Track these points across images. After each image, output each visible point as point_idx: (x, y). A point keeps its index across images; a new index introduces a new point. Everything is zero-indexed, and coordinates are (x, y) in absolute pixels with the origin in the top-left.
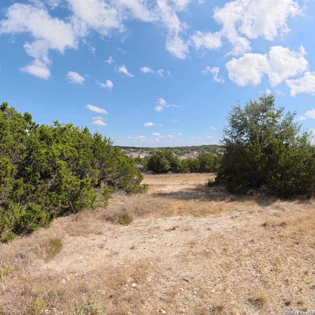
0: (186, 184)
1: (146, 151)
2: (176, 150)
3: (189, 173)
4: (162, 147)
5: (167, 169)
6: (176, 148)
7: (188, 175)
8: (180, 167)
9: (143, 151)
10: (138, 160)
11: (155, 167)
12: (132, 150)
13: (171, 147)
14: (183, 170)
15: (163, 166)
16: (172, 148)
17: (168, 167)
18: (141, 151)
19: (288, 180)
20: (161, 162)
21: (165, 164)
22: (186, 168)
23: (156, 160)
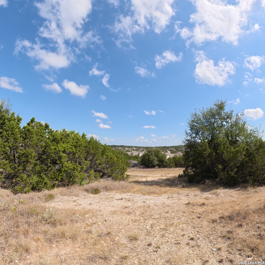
0: (165, 176)
1: (146, 149)
2: (172, 149)
4: (160, 146)
5: (155, 165)
6: (171, 147)
7: (173, 169)
8: (166, 163)
9: (143, 150)
10: (136, 157)
11: (146, 163)
12: (135, 149)
13: (167, 146)
14: (169, 165)
15: (152, 162)
16: (169, 147)
17: (156, 162)
18: (141, 150)
19: (232, 171)
20: (151, 159)
21: (154, 160)
22: (172, 164)
23: (147, 157)
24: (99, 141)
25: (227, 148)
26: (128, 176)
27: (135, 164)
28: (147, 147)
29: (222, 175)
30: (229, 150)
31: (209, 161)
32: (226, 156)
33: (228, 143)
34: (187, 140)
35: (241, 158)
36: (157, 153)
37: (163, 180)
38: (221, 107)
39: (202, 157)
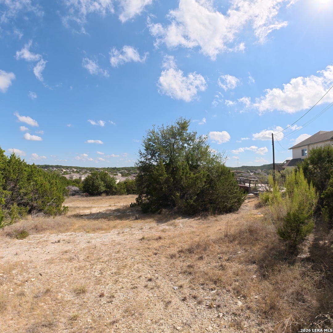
0: (115, 205)
1: (90, 171)
2: (123, 171)
3: (126, 195)
4: (108, 168)
5: (102, 191)
6: (123, 168)
7: (124, 196)
8: (116, 189)
9: (87, 172)
10: (77, 182)
11: (90, 189)
12: (75, 171)
13: (117, 167)
14: (120, 191)
15: (97, 188)
16: (119, 168)
17: (103, 189)
18: (84, 171)
19: (191, 199)
20: (96, 184)
21: (100, 186)
22: (122, 190)
23: (91, 182)
24: (23, 160)
25: (187, 173)
26: (66, 208)
27: (75, 191)
28: (91, 168)
29: (181, 203)
30: (188, 175)
31: (165, 188)
32: (184, 182)
33: (188, 168)
34: (141, 162)
35: (201, 184)
36: (105, 177)
37: (111, 212)
38: (183, 126)
39: (158, 183)
